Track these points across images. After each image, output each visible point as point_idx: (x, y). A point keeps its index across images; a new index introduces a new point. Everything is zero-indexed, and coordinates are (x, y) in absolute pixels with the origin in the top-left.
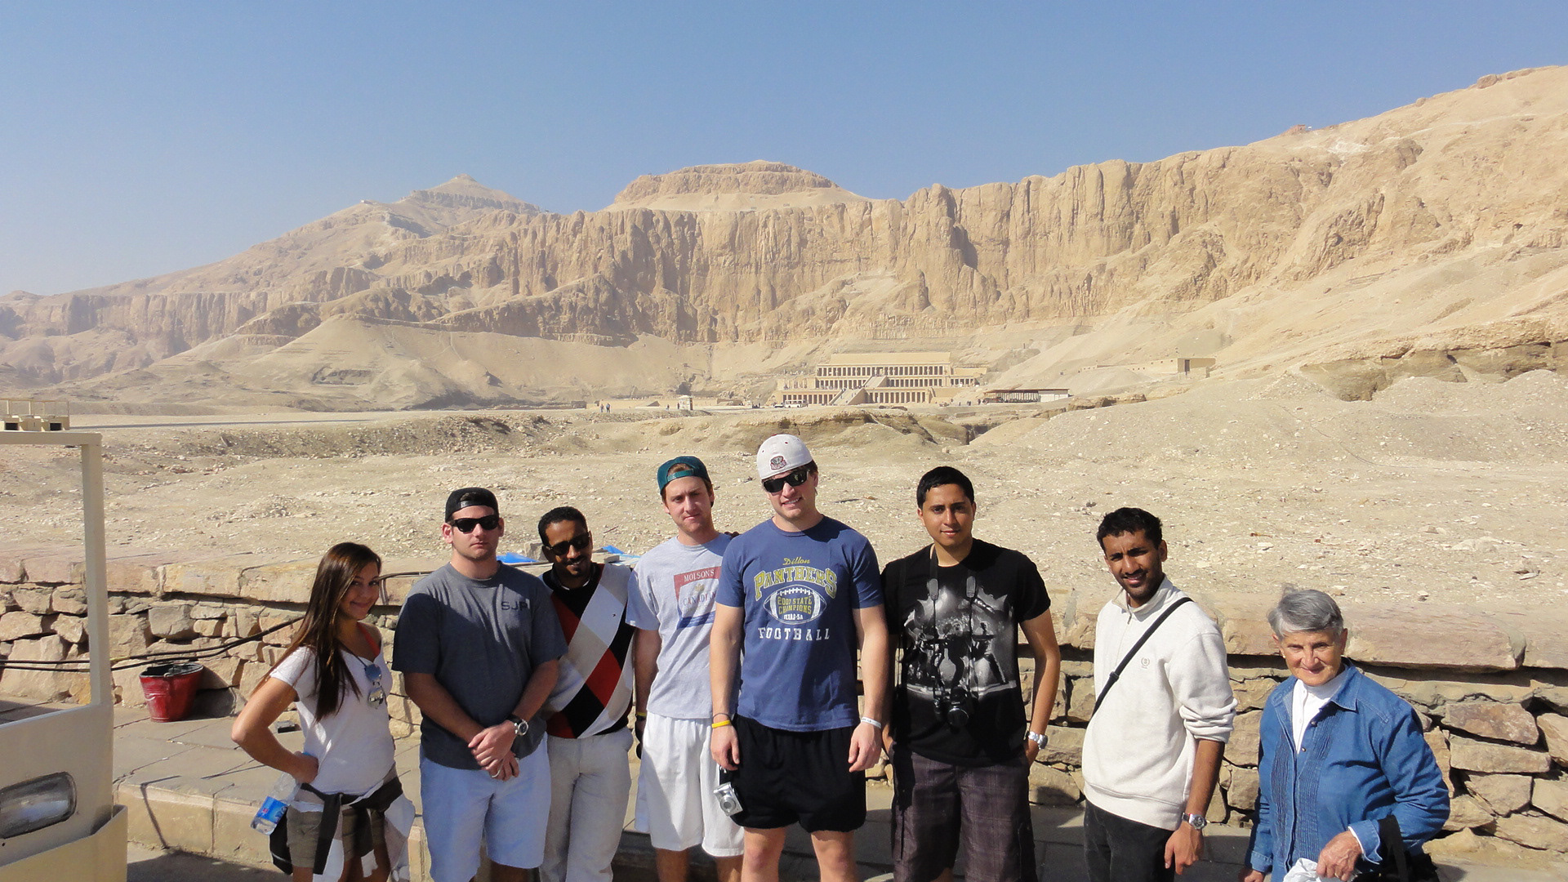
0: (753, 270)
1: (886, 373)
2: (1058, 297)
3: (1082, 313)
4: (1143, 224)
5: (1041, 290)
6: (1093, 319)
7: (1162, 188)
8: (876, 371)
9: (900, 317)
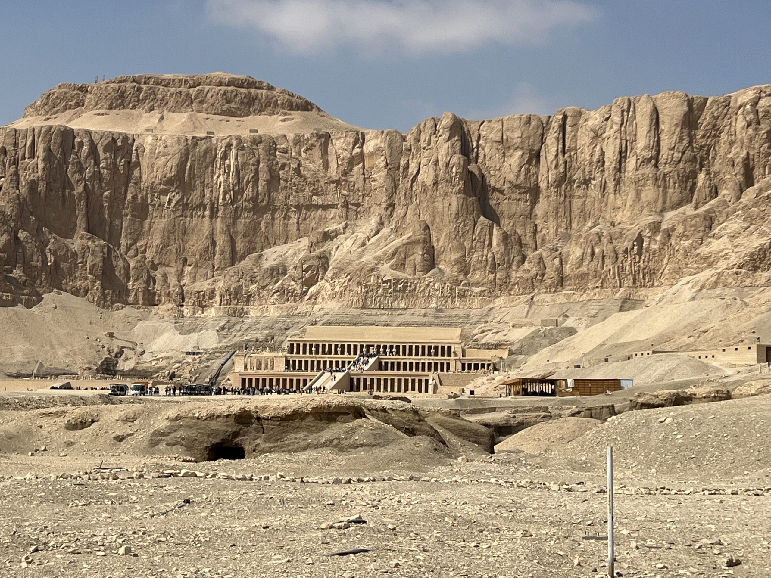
0: (207, 213)
1: (378, 352)
2: (600, 262)
3: (631, 285)
4: (708, 173)
5: (578, 252)
6: (643, 292)
7: (733, 130)
8: (364, 349)
9: (397, 281)
